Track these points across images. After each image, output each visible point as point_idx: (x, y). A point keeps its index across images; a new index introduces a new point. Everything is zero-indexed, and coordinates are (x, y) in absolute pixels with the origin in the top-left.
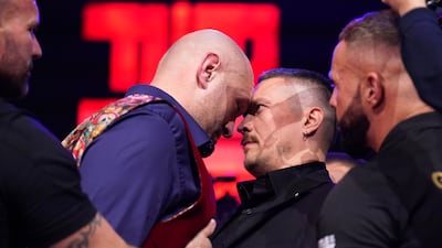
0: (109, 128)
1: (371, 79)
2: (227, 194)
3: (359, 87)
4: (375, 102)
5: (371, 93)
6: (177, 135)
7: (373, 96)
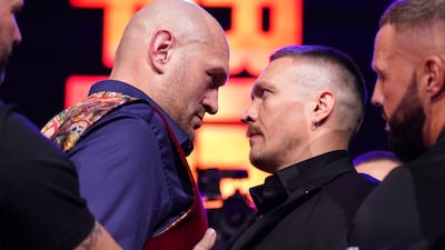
0: (83, 138)
1: (430, 64)
2: (237, 192)
3: (415, 74)
4: (436, 89)
5: (430, 80)
6: (160, 136)
7: (433, 84)
